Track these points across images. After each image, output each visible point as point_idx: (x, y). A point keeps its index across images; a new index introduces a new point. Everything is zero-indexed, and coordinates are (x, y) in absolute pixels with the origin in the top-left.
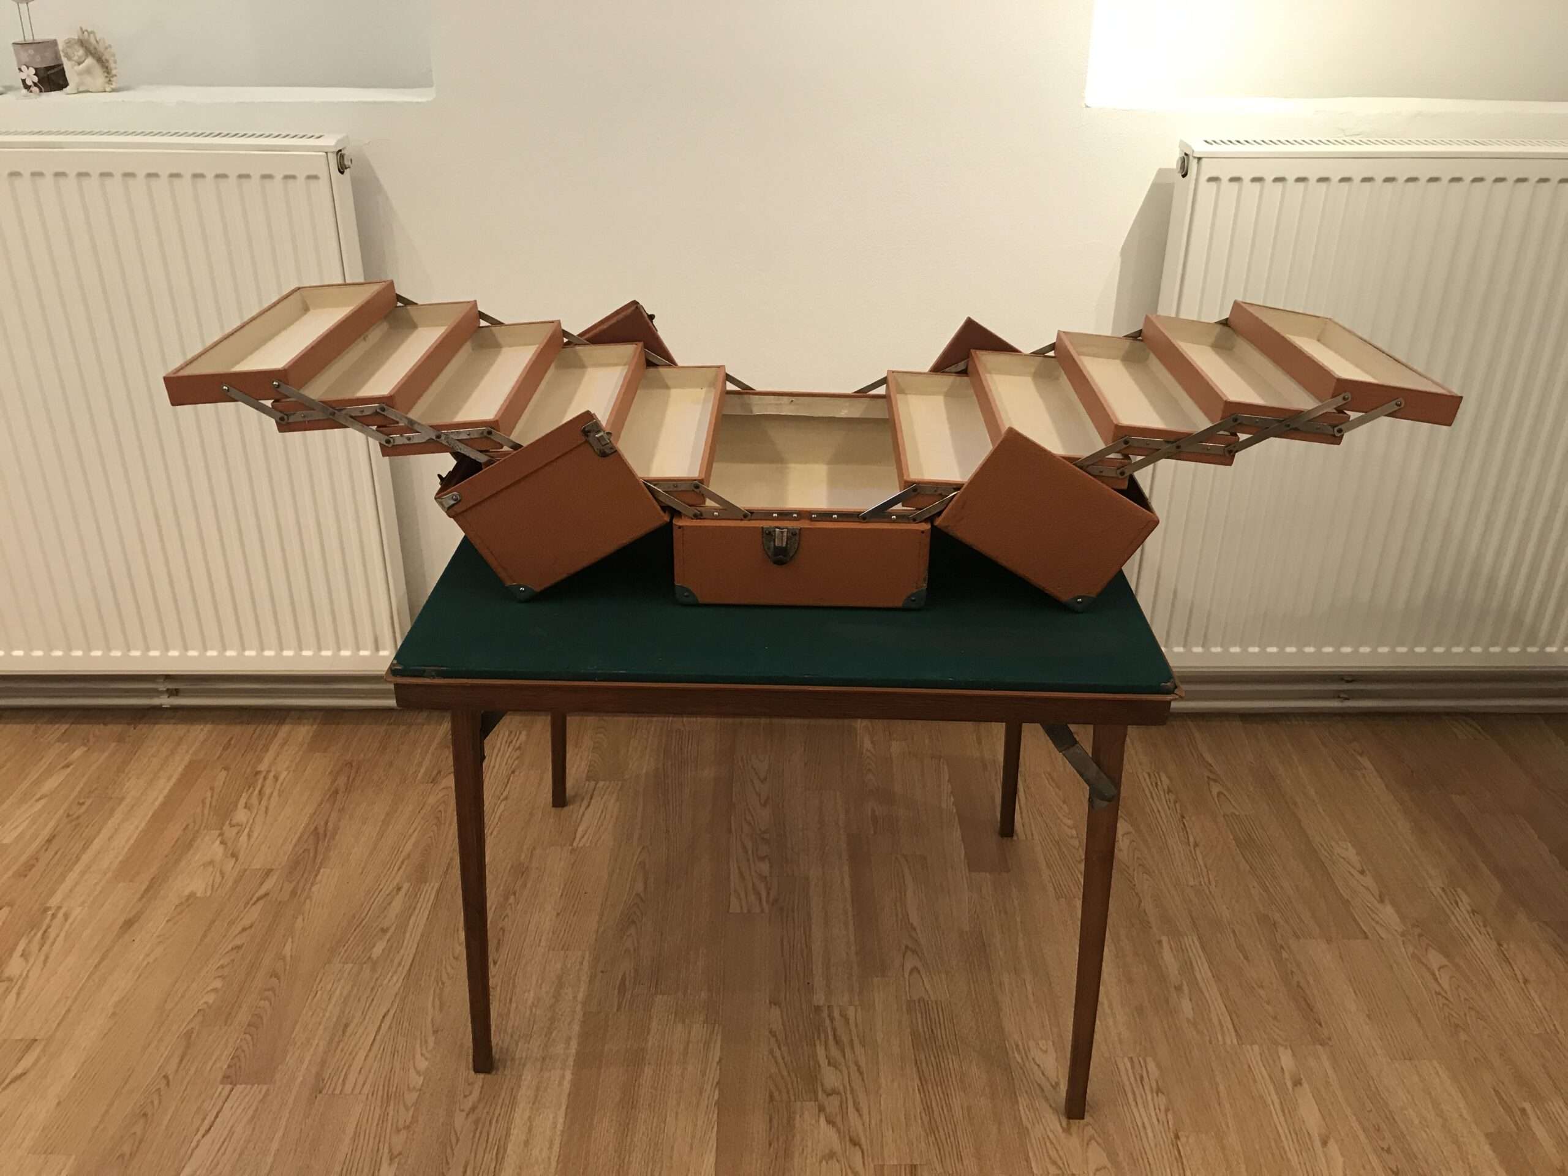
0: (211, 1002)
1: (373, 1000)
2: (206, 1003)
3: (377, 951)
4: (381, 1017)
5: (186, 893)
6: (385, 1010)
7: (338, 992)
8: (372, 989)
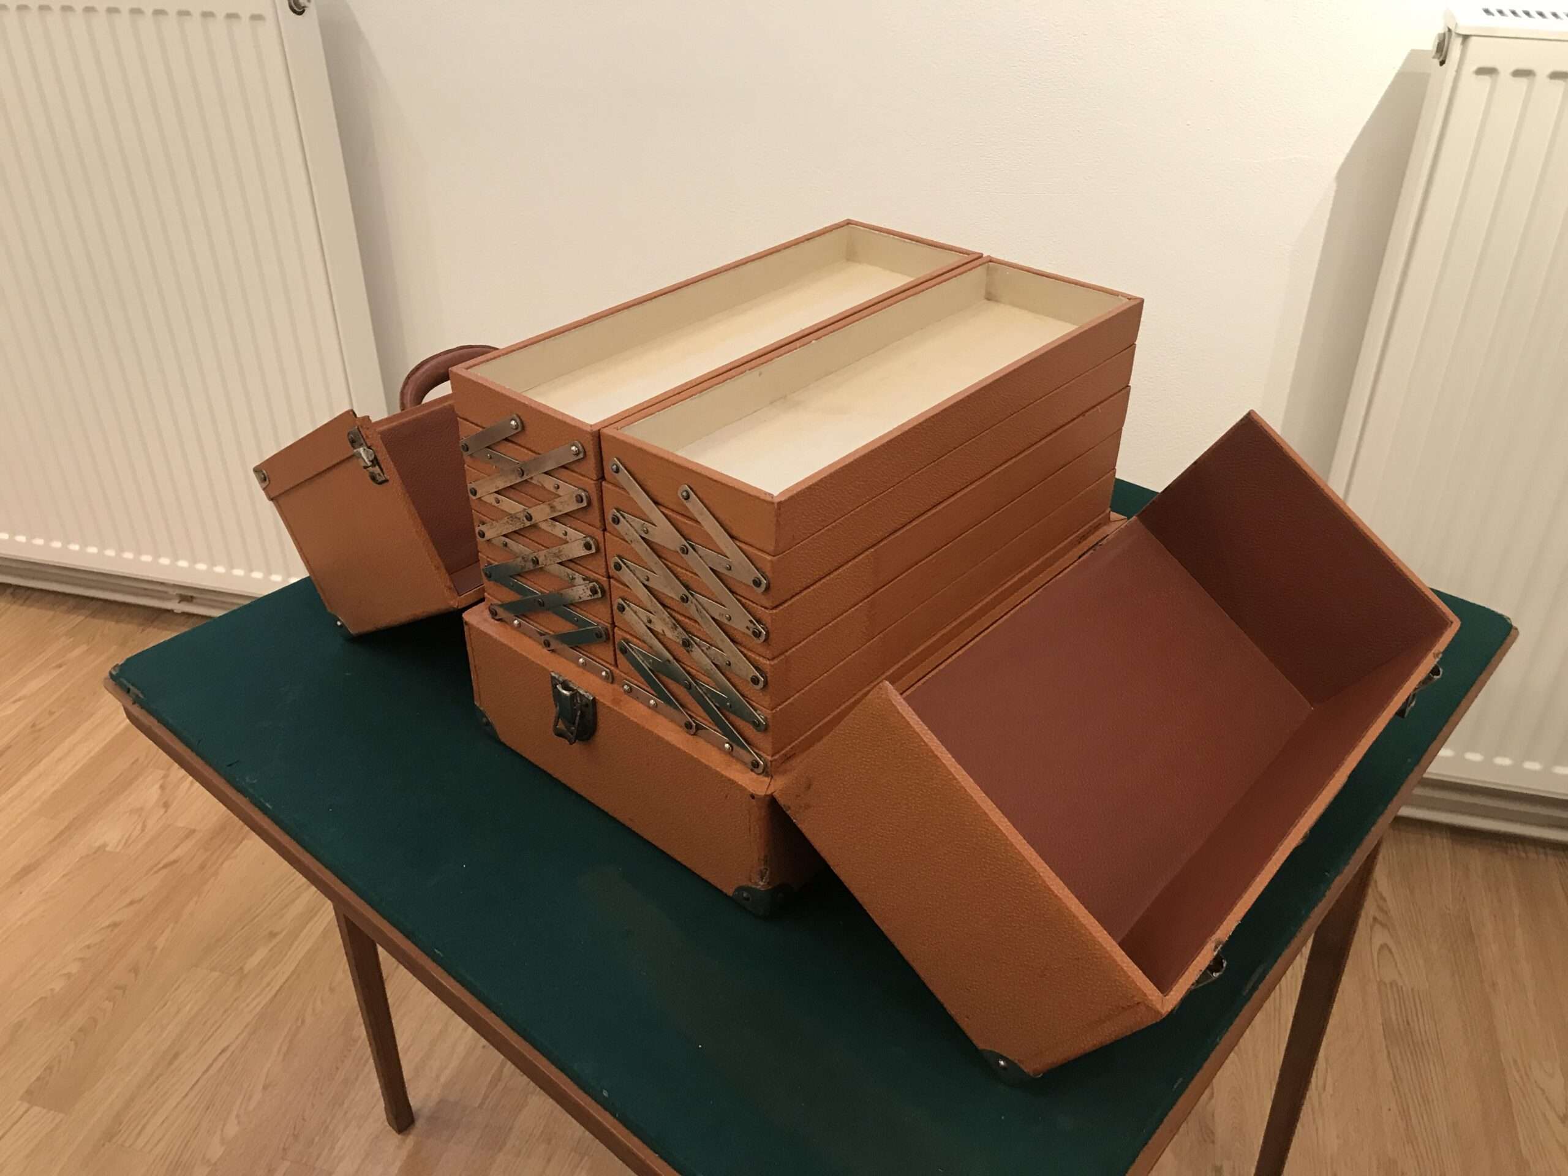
0: (57, 989)
1: (220, 1026)
2: (52, 990)
3: (253, 962)
4: (219, 1051)
5: (97, 844)
6: (225, 1044)
7: (188, 1008)
8: (225, 1012)
